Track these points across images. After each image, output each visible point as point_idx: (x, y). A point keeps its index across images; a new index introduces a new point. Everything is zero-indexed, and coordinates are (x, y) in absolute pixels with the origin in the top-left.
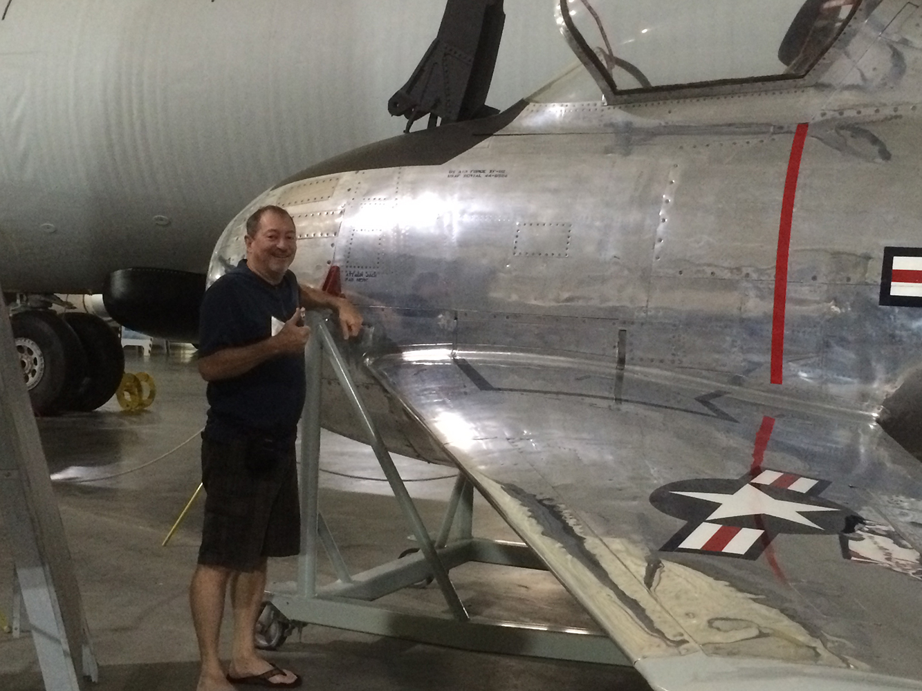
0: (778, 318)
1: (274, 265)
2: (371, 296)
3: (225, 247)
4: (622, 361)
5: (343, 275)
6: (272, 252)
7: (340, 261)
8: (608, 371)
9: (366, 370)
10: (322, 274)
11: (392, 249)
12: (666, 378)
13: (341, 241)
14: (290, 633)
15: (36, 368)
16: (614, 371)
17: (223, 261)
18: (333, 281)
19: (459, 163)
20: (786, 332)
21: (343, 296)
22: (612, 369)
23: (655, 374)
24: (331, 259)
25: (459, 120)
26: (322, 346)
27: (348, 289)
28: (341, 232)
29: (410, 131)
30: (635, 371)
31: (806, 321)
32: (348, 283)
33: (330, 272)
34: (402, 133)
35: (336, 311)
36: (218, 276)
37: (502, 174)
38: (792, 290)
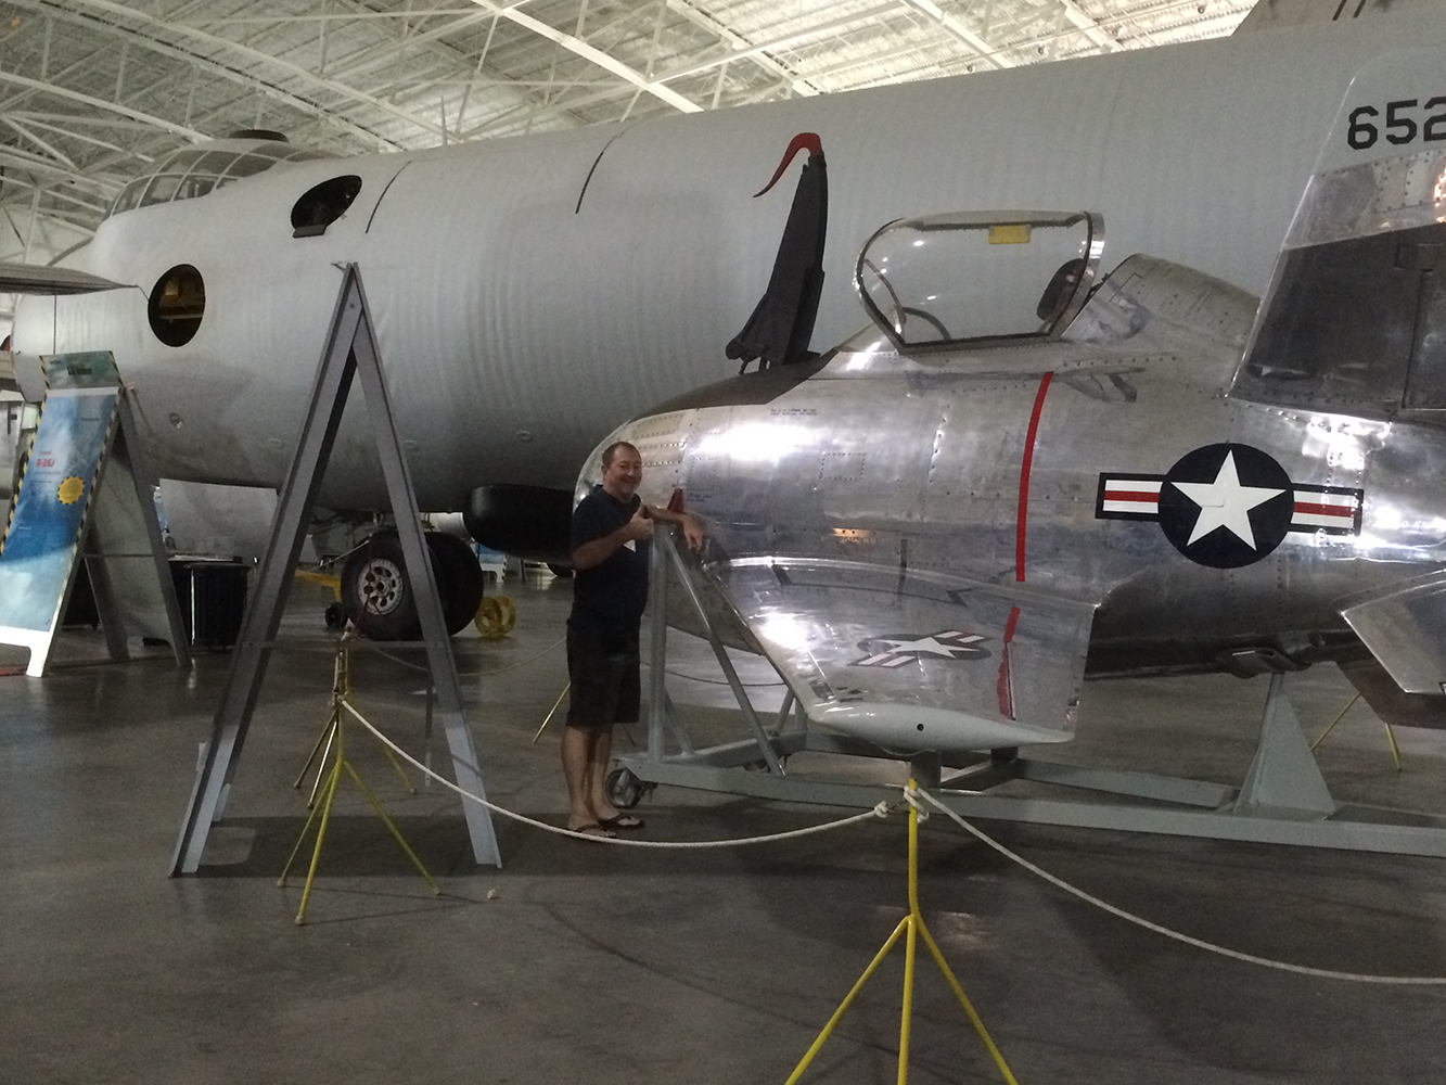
0: (1021, 529)
1: (625, 490)
2: (708, 513)
3: (589, 472)
4: (904, 565)
5: (685, 497)
6: (624, 479)
7: (683, 484)
8: (894, 572)
9: (703, 573)
10: (668, 496)
11: (724, 475)
12: (937, 578)
13: (684, 468)
14: (643, 794)
15: (395, 590)
16: (898, 573)
17: (587, 483)
18: (677, 501)
19: (780, 402)
20: (1027, 541)
21: (685, 514)
22: (896, 570)
23: (930, 575)
24: (675, 483)
25: (784, 364)
26: (668, 555)
27: (690, 508)
28: (684, 459)
29: (745, 372)
30: (913, 572)
31: (1041, 530)
32: (689, 503)
33: (674, 495)
34: (737, 374)
35: (680, 526)
36: (583, 497)
37: (813, 412)
38: (1031, 507)
